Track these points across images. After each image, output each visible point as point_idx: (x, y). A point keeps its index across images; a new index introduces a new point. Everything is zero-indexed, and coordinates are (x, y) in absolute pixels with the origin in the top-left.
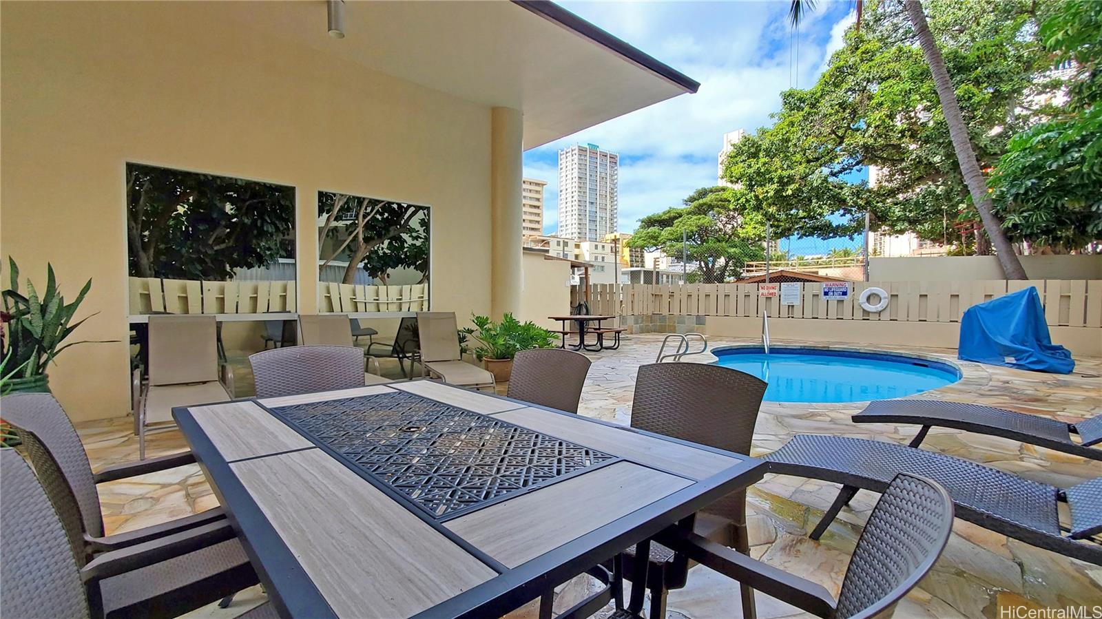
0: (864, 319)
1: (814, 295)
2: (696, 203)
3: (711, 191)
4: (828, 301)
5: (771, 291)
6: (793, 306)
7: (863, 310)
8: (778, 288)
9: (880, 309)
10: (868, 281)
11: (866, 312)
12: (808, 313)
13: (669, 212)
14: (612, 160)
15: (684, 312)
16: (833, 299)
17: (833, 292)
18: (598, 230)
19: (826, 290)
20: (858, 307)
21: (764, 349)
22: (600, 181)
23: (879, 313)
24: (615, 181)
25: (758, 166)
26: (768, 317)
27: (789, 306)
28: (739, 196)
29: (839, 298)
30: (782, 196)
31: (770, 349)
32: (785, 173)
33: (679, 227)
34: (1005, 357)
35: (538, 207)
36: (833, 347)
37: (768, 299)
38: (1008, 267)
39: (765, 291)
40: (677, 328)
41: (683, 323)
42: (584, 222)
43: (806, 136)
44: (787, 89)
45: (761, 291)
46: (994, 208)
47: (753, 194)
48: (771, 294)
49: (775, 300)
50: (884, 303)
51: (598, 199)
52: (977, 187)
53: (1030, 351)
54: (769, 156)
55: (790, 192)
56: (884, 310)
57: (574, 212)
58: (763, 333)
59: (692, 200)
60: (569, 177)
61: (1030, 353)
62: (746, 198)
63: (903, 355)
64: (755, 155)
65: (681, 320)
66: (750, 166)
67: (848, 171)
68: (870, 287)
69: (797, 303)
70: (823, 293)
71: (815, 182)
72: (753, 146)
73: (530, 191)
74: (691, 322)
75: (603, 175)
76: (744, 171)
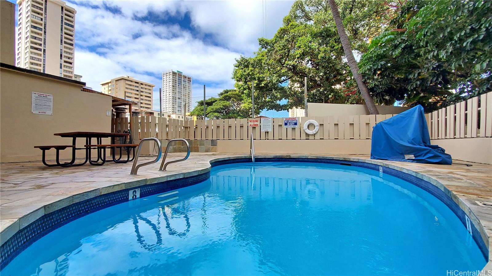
0: (306, 139)
1: (279, 125)
2: (223, 95)
3: (230, 91)
4: (287, 128)
5: (256, 123)
6: (268, 132)
7: (306, 133)
8: (259, 121)
9: (315, 133)
10: (307, 116)
11: (307, 135)
12: (276, 137)
13: (211, 99)
14: (189, 80)
15: (204, 138)
16: (290, 127)
17: (290, 123)
18: (182, 111)
19: (286, 122)
20: (303, 132)
21: (252, 159)
22: (183, 89)
23: (314, 135)
24: (190, 89)
25: (249, 71)
26: (254, 139)
27: (266, 132)
28: (240, 86)
29: (293, 126)
30: (259, 87)
31: (255, 158)
32: (261, 75)
33: (215, 106)
34: (405, 155)
35: (150, 97)
36: (293, 156)
37: (254, 128)
38: (372, 109)
39: (252, 123)
40: (199, 149)
41: (203, 145)
42: (175, 106)
43: (269, 59)
44: (261, 38)
45: (250, 123)
46: (363, 78)
47: (247, 85)
48: (255, 125)
49: (258, 129)
50: (317, 128)
51: (182, 97)
52: (355, 68)
53: (429, 149)
54: (253, 67)
55: (263, 85)
56: (316, 133)
57: (170, 102)
58: (251, 148)
59: (222, 94)
60: (168, 85)
61: (428, 150)
62: (244, 88)
63: (334, 159)
64: (247, 66)
65: (202, 143)
66: (245, 71)
67: (286, 81)
68: (309, 119)
69: (270, 130)
70: (284, 124)
71: (274, 81)
72: (246, 62)
73: (146, 89)
74: (208, 145)
75: (184, 86)
76: (242, 73)
